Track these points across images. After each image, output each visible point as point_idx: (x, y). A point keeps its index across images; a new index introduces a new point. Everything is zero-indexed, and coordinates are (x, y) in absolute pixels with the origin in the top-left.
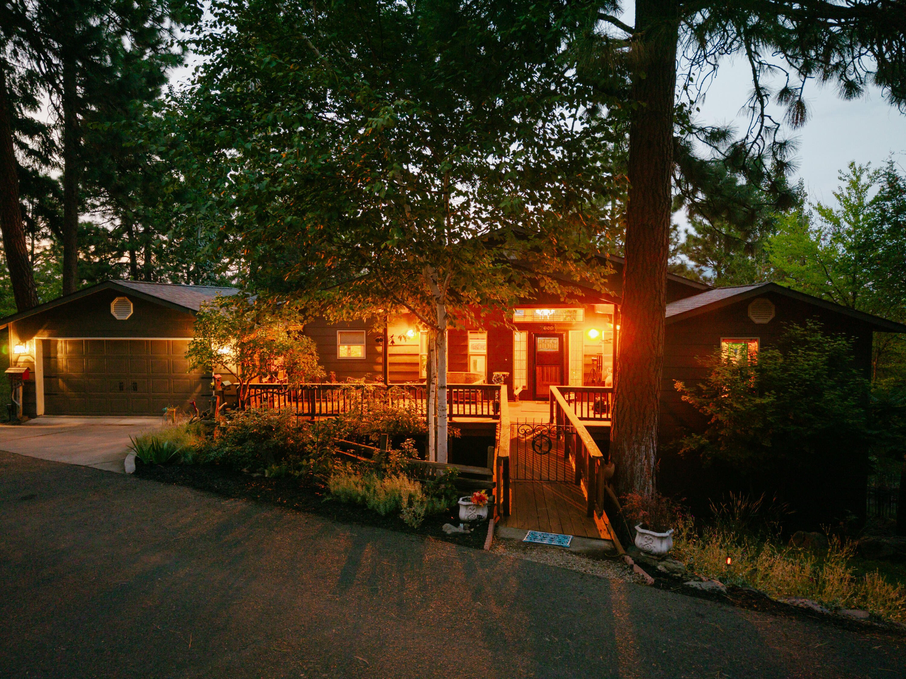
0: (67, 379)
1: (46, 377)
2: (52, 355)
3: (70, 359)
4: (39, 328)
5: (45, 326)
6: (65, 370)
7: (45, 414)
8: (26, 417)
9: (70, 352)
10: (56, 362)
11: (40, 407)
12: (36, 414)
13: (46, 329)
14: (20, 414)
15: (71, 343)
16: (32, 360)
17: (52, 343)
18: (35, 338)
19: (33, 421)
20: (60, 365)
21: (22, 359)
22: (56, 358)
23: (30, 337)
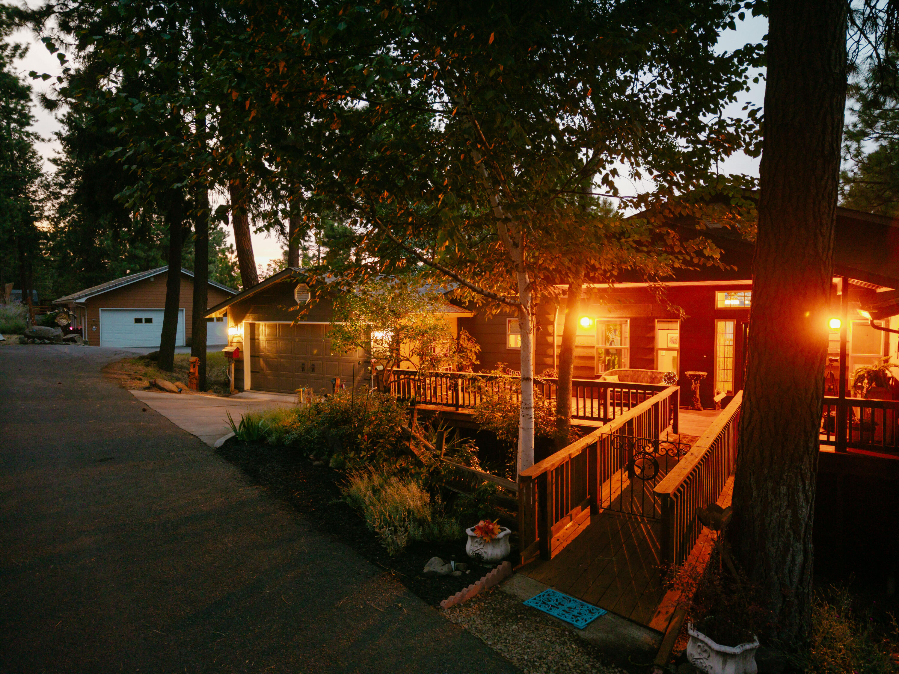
0: (266, 360)
1: (252, 356)
2: (256, 337)
3: (268, 341)
4: (246, 313)
5: (250, 311)
6: (264, 350)
7: (251, 389)
8: (237, 391)
9: (268, 335)
10: (259, 343)
11: (247, 383)
12: (243, 388)
13: (251, 313)
14: (232, 387)
15: (269, 326)
16: (242, 341)
17: (256, 326)
18: (244, 321)
19: (240, 394)
20: (261, 345)
21: (235, 340)
22: (258, 339)
23: (240, 321)
